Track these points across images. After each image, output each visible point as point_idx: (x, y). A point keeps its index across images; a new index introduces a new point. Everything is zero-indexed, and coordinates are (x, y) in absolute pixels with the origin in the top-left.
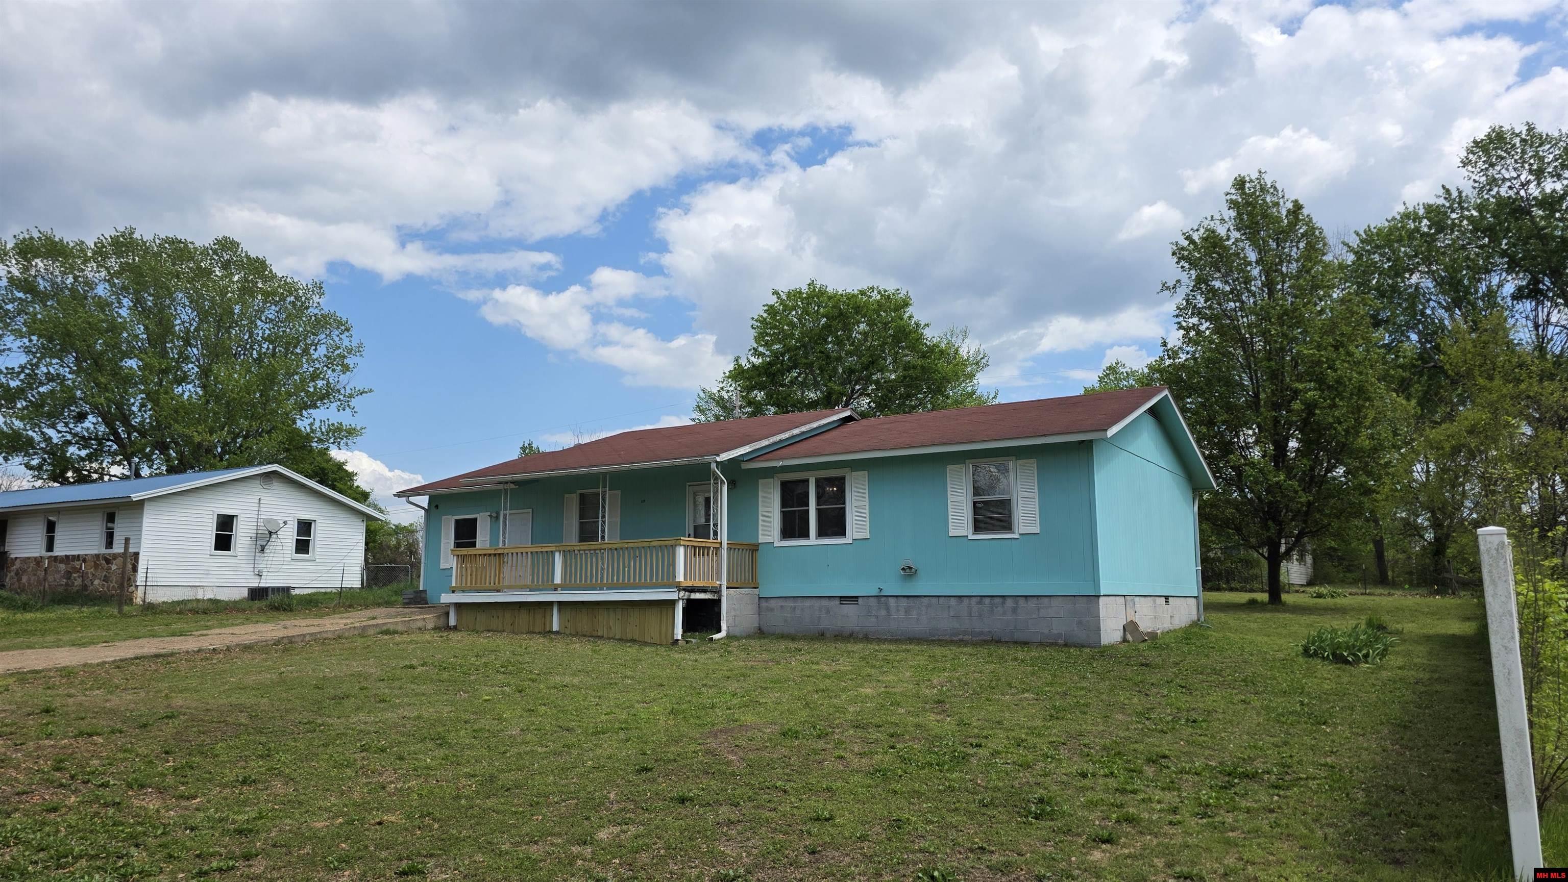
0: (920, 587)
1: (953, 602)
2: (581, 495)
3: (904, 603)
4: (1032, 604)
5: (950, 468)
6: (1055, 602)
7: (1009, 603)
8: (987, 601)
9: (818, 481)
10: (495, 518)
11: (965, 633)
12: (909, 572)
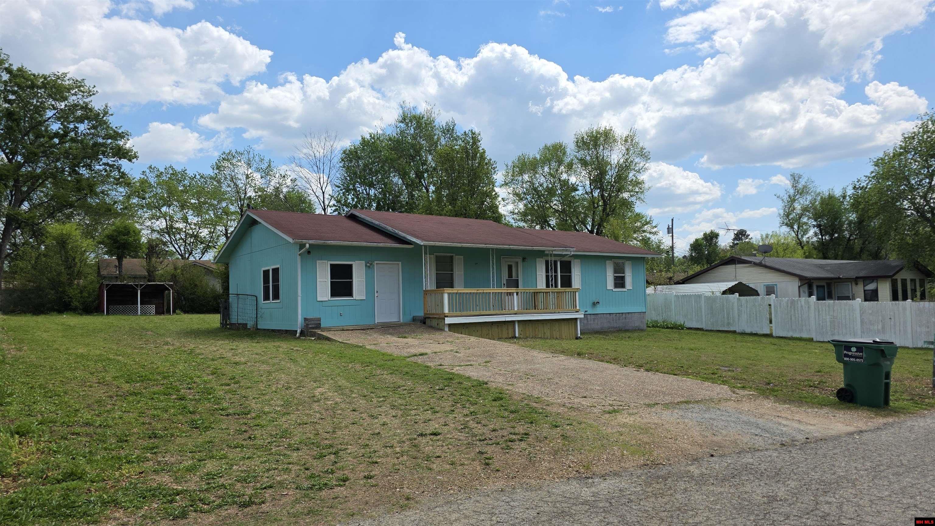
0: (599, 310)
1: (608, 315)
2: (436, 256)
3: (593, 317)
4: (630, 315)
5: (607, 262)
6: (636, 314)
7: (624, 316)
8: (618, 315)
9: (561, 262)
10: (369, 266)
11: (612, 328)
12: (595, 304)
